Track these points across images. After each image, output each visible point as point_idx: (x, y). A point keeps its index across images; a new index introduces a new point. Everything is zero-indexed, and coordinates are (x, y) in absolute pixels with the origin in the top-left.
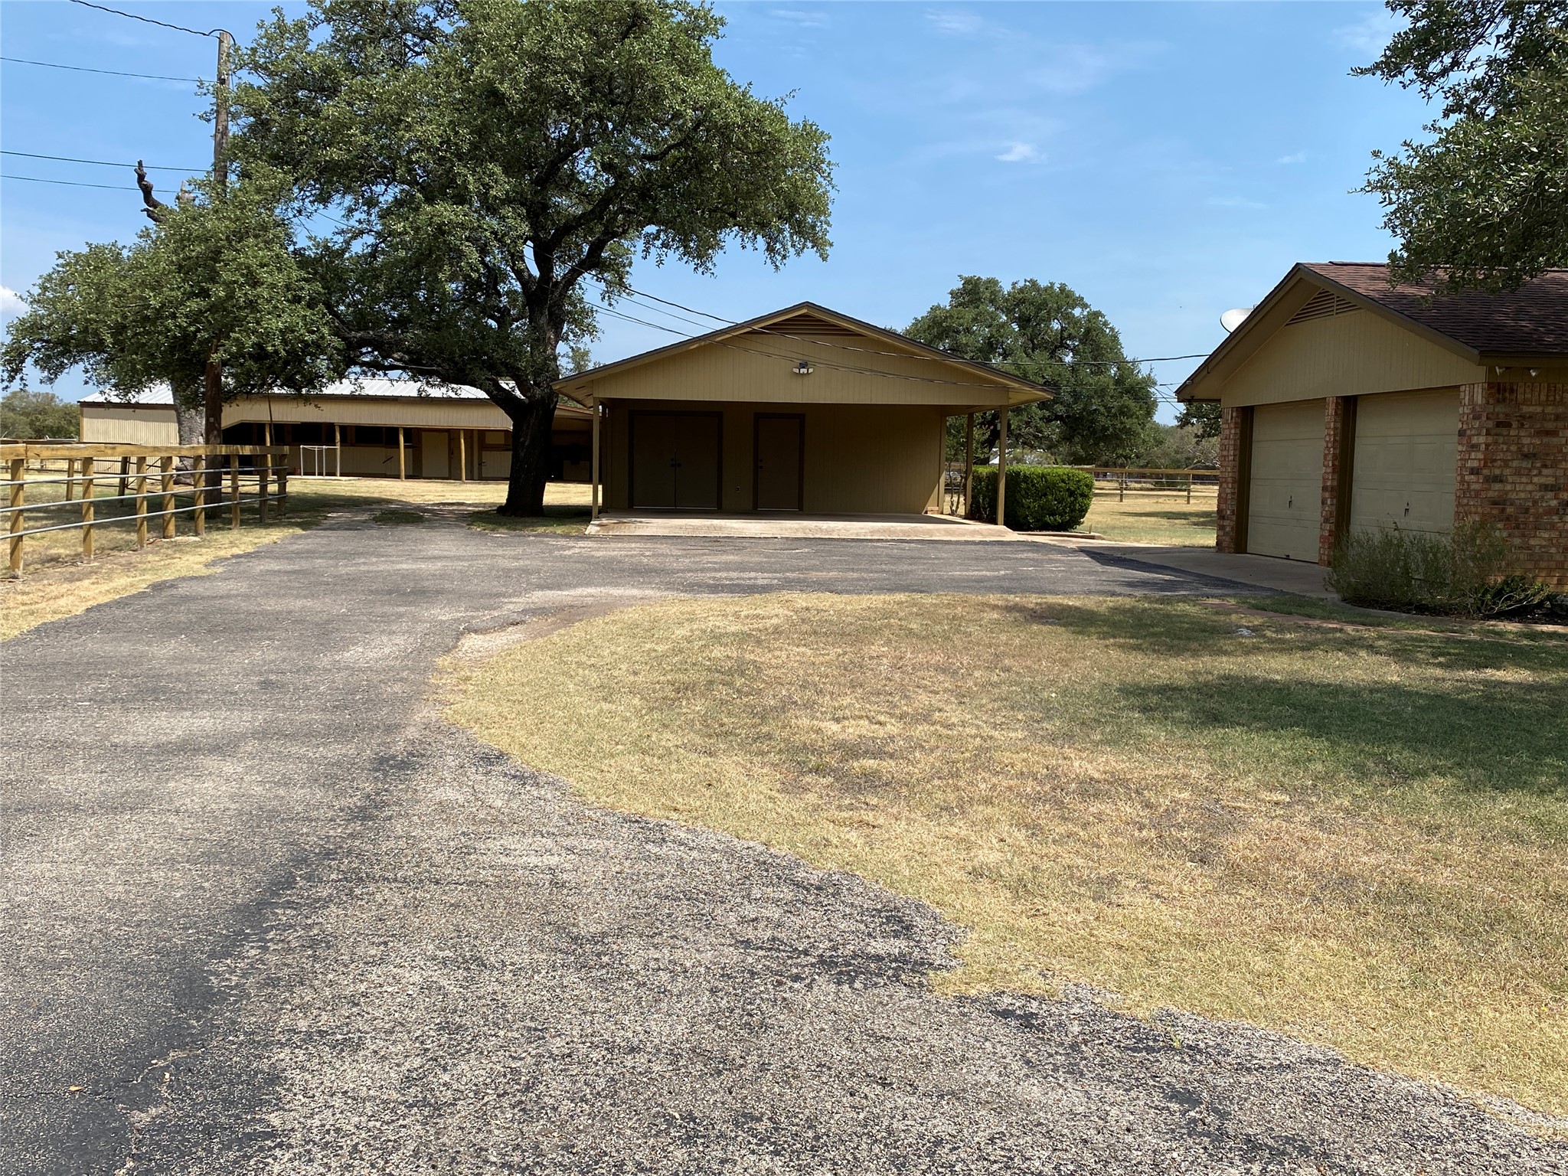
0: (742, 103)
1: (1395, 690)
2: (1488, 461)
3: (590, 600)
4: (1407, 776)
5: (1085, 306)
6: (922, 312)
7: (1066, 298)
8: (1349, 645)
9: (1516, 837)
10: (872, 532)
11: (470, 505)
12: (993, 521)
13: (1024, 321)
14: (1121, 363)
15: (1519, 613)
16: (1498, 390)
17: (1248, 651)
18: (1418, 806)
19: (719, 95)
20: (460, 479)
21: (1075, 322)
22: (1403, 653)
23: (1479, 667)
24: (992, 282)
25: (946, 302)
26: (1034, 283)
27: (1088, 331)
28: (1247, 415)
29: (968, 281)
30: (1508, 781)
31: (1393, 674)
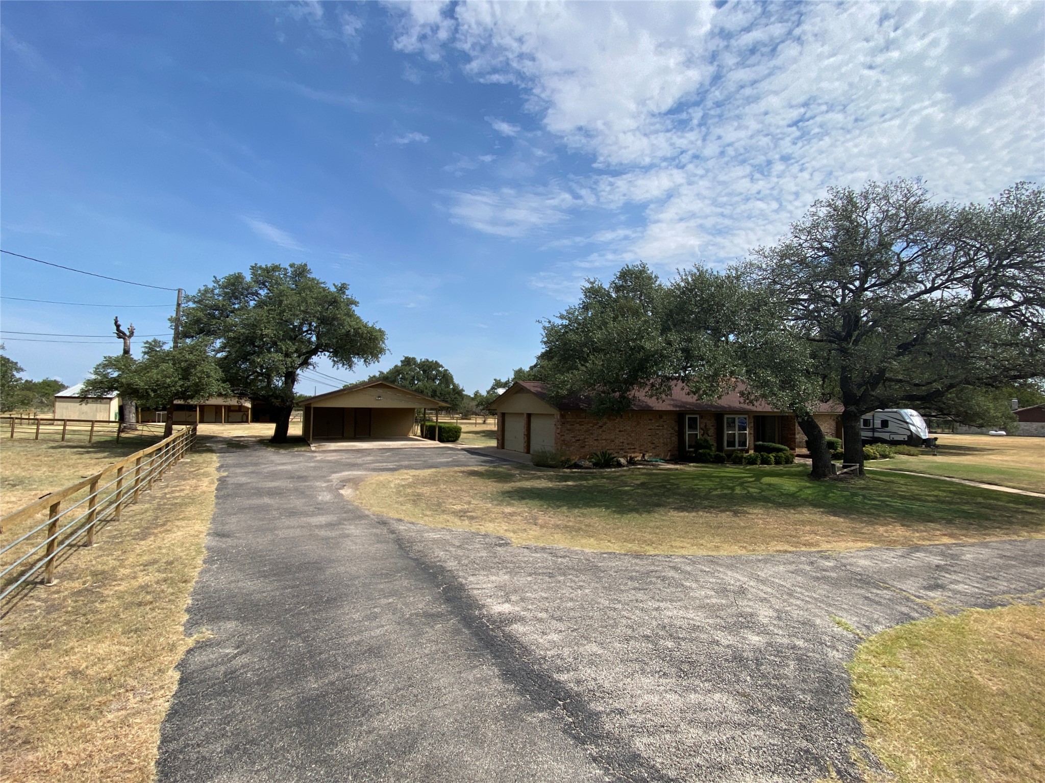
0: (366, 326)
1: (550, 488)
2: (561, 431)
3: (351, 477)
4: (559, 507)
5: (443, 367)
6: (392, 367)
7: (437, 365)
8: (539, 478)
9: (579, 516)
10: (402, 445)
11: (246, 437)
12: (434, 440)
13: (424, 371)
14: (454, 385)
15: (570, 467)
16: (562, 416)
17: (520, 481)
18: (564, 513)
19: (360, 325)
20: (221, 422)
21: (440, 372)
22: (550, 479)
23: (566, 481)
24: (414, 359)
25: (400, 364)
26: (427, 360)
27: (444, 375)
28: (503, 415)
29: (406, 358)
30: (576, 507)
31: (550, 485)
